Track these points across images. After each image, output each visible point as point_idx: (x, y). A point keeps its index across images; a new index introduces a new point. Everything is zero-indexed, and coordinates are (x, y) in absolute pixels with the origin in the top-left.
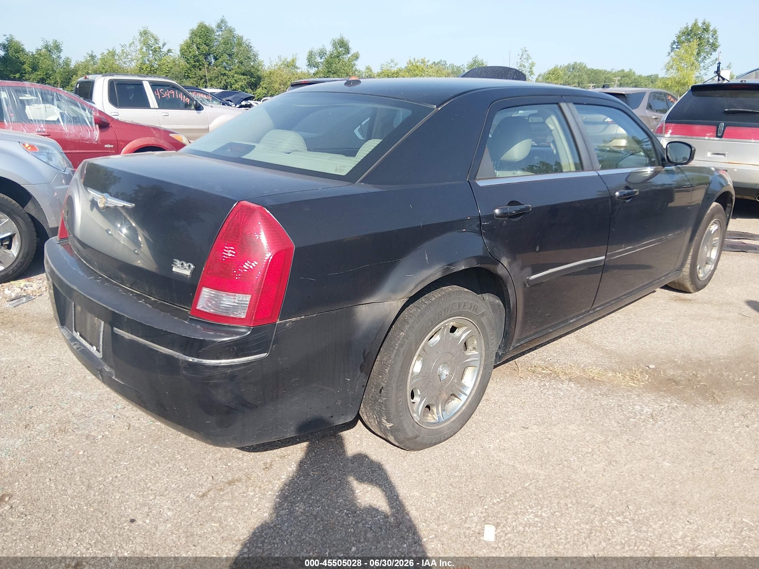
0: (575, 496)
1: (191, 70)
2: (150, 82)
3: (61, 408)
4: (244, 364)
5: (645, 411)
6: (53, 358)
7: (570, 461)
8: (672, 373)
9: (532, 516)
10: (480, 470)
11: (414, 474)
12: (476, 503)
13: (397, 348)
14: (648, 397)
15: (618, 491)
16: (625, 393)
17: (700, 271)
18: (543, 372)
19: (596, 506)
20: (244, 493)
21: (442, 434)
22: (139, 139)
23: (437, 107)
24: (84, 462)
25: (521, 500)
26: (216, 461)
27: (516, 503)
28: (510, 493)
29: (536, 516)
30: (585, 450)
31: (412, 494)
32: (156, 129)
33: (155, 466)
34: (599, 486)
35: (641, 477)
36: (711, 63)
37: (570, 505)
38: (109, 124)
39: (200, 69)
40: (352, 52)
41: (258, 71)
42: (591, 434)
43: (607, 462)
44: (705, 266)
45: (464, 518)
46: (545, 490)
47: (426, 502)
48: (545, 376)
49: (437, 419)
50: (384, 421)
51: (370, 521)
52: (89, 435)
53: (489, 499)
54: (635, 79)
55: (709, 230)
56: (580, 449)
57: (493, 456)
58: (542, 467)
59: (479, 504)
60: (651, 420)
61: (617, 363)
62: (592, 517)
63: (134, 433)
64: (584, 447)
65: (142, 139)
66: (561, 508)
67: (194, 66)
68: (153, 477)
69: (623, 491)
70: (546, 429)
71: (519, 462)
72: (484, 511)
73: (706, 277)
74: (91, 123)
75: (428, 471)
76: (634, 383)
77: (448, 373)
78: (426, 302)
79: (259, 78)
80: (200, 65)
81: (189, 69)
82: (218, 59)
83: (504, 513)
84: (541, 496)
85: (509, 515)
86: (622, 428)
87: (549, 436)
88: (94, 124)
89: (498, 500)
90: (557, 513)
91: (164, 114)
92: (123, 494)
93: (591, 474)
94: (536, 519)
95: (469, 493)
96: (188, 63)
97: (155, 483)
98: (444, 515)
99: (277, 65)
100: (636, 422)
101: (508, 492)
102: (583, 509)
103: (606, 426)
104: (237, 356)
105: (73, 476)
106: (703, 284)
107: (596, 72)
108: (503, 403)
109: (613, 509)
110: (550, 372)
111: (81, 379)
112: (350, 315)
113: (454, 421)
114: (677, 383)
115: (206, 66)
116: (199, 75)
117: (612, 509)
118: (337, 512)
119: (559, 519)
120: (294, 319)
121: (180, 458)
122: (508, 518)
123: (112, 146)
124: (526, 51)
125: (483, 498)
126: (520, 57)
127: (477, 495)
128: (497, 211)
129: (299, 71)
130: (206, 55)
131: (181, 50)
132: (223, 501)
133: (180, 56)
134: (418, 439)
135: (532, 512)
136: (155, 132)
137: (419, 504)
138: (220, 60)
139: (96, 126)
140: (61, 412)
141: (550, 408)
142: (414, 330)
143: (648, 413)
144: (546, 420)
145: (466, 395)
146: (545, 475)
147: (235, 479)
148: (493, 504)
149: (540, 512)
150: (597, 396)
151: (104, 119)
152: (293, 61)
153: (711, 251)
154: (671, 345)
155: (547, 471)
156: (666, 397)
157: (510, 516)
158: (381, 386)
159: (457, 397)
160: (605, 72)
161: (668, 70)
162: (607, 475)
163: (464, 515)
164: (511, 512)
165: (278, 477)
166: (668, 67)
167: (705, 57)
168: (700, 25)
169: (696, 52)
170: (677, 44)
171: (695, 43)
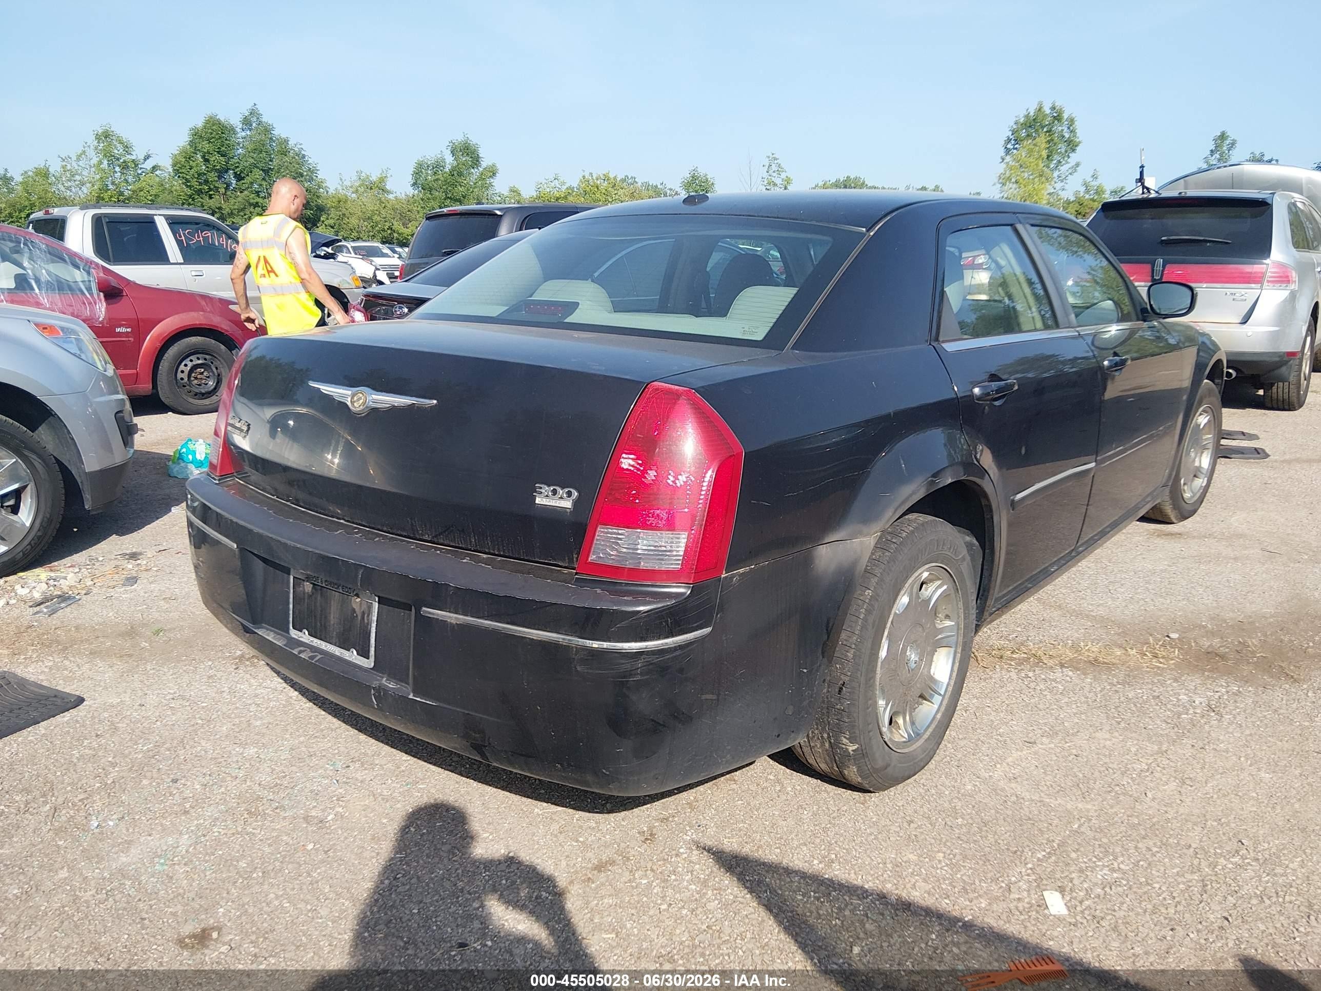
0: (1157, 836)
1: (193, 199)
2: (168, 218)
3: (232, 777)
4: (680, 647)
5: (1197, 702)
6: (171, 696)
7: (1123, 785)
8: (1207, 644)
9: (1106, 871)
10: (993, 811)
11: (893, 828)
12: (1012, 861)
13: (862, 616)
14: (1193, 681)
15: (1215, 821)
16: (1154, 677)
17: (1186, 488)
18: (1014, 656)
19: (1194, 845)
20: (630, 881)
21: (916, 761)
22: (176, 316)
23: (868, 231)
24: (323, 861)
25: (1078, 850)
26: (556, 836)
27: (1074, 855)
28: (1057, 841)
29: (1113, 870)
30: (1137, 766)
31: (905, 859)
32: (205, 297)
33: (454, 855)
34: (1183, 817)
35: (1238, 797)
36: (1071, 171)
37: (1155, 849)
38: (121, 291)
39: (211, 198)
40: (484, 163)
41: (318, 197)
42: (1135, 742)
43: (1177, 781)
44: (1193, 481)
45: (1004, 885)
46: (1106, 831)
47: (933, 867)
48: (1020, 662)
49: (906, 736)
50: (845, 741)
51: (860, 905)
52: (308, 816)
53: (1030, 854)
55: (1196, 423)
56: (1129, 766)
57: (1003, 790)
58: (1084, 798)
59: (1018, 863)
60: (1213, 714)
61: (1119, 634)
62: (1196, 862)
63: (388, 805)
64: (1135, 763)
65: (181, 315)
66: (1144, 855)
67: (200, 192)
68: (460, 871)
69: (1223, 820)
70: (1063, 742)
71: (1048, 795)
72: (1029, 871)
73: (1196, 498)
74: (89, 289)
75: (912, 822)
76: (1161, 663)
77: (917, 659)
78: (894, 540)
79: (321, 209)
80: (210, 189)
81: (190, 196)
82: (243, 178)
83: (1062, 872)
84: (1105, 840)
85: (1071, 873)
86: (1176, 729)
87: (1074, 751)
88: (95, 290)
89: (1044, 853)
90: (1141, 863)
91: (194, 273)
92: (422, 905)
93: (1163, 800)
94: (1115, 875)
95: (993, 848)
96: (187, 186)
97: (469, 881)
98: (972, 884)
99: (351, 187)
100: (1191, 719)
101: (1053, 841)
102: (1176, 853)
103: (1151, 729)
104: (671, 634)
105: (315, 886)
106: (1190, 508)
108: (977, 708)
109: (1221, 847)
110: (1026, 656)
111: (244, 726)
112: (807, 561)
113: (928, 738)
114: (1223, 657)
115: (222, 190)
116: (210, 207)
117: (1219, 848)
118: (800, 897)
119: (1149, 870)
120: (741, 571)
121: (491, 837)
122: (1073, 878)
123: (129, 330)
124: (775, 159)
125: (1019, 853)
126: (766, 169)
127: (1008, 849)
128: (977, 391)
129: (391, 196)
130: (221, 173)
131: (174, 165)
132: (602, 897)
133: (172, 174)
134: (889, 769)
135: (1104, 866)
136: (203, 303)
137: (924, 872)
138: (248, 180)
139: (98, 296)
140: (234, 783)
141: (1053, 710)
142: (884, 587)
143: (1204, 704)
144: (1057, 728)
145: (940, 695)
146: (1096, 811)
147: (604, 861)
148: (1039, 860)
149: (1116, 865)
150: (1115, 686)
151: (114, 283)
152: (382, 180)
153: (1201, 456)
154: (1184, 603)
155: (1096, 803)
156: (1216, 678)
157: (1073, 875)
158: (841, 682)
159: (925, 699)
161: (1004, 184)
162: (1187, 800)
163: (1003, 882)
164: (1072, 869)
165: (674, 852)
166: (1004, 180)
167: (1059, 162)
168: (1048, 111)
169: (1044, 153)
170: (1013, 142)
171: (1042, 140)
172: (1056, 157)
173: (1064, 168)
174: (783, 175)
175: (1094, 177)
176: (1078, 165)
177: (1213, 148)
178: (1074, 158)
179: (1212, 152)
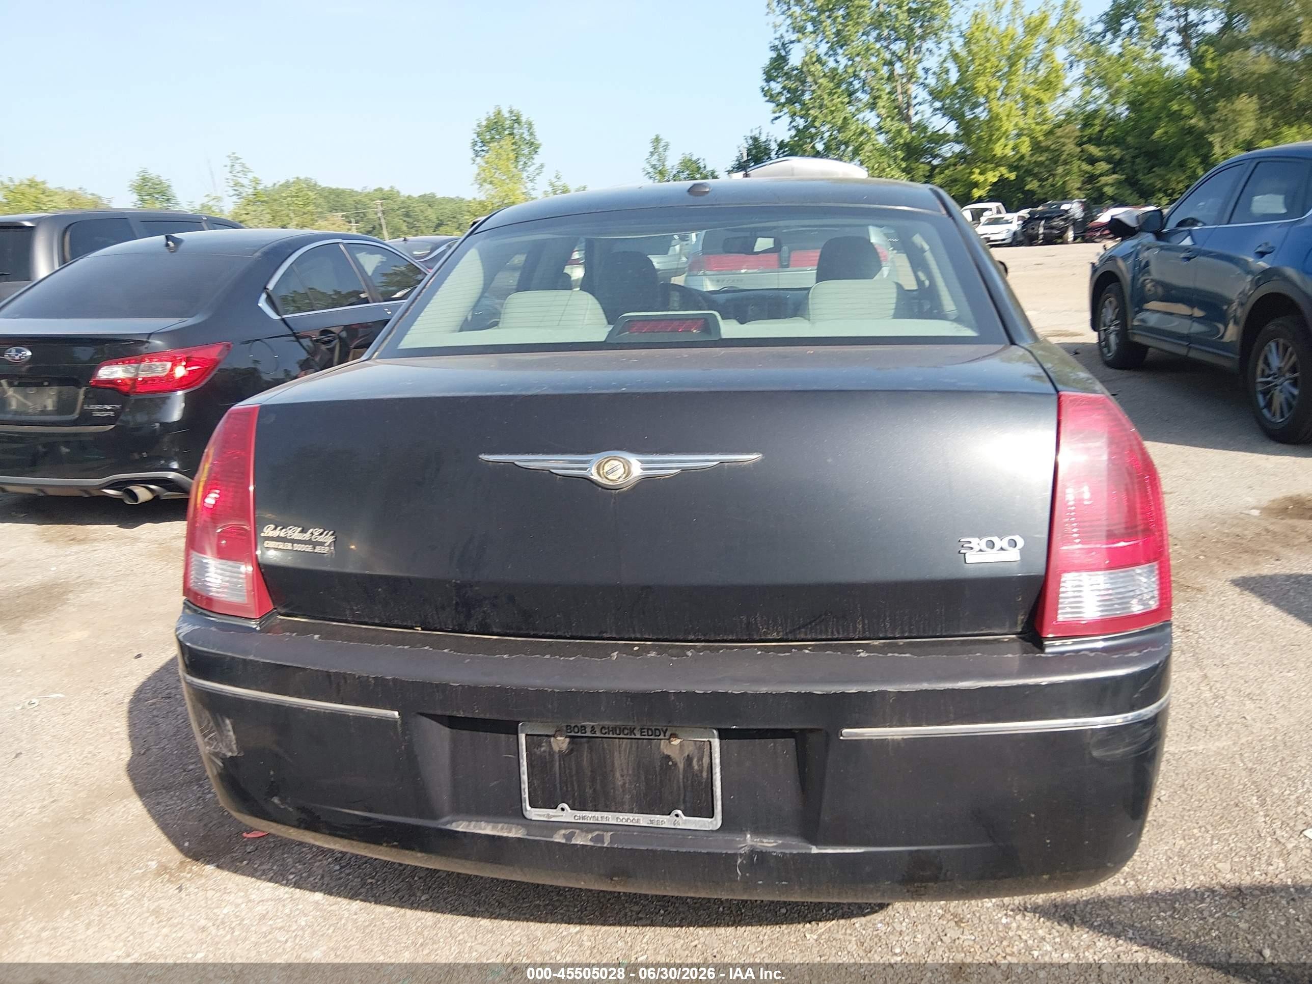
25: (1271, 785)
27: (1276, 791)
28: (1249, 783)
36: (537, 171)
43: (1246, 699)
46: (1265, 760)
54: (403, 202)
84: (1275, 769)
93: (1260, 719)
101: (1246, 784)
107: (337, 194)
124: (238, 159)
126: (228, 169)
160: (352, 193)
161: (481, 185)
162: (1274, 713)
166: (482, 181)
167: (525, 163)
168: (507, 115)
169: (512, 155)
170: (480, 144)
171: (507, 143)
172: (523, 159)
173: (531, 169)
174: (250, 176)
175: (558, 177)
176: (542, 166)
177: (651, 150)
178: (538, 159)
179: (652, 154)
